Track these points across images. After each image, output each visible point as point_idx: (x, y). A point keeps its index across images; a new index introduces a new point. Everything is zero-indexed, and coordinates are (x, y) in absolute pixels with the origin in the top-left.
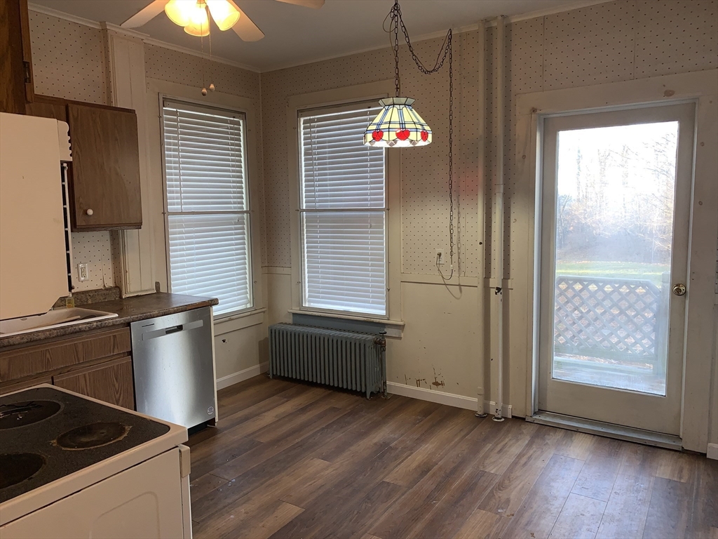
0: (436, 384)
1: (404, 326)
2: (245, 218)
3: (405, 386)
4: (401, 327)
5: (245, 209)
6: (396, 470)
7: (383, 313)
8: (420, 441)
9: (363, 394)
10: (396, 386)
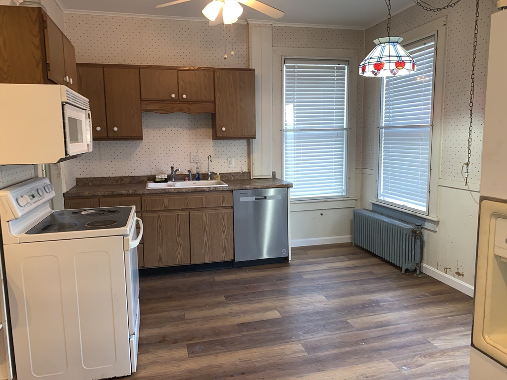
0: (458, 274)
1: (438, 222)
2: (345, 133)
3: (436, 270)
4: (437, 223)
5: (345, 128)
6: (363, 318)
7: (424, 209)
8: (407, 308)
9: (400, 269)
10: (429, 268)
